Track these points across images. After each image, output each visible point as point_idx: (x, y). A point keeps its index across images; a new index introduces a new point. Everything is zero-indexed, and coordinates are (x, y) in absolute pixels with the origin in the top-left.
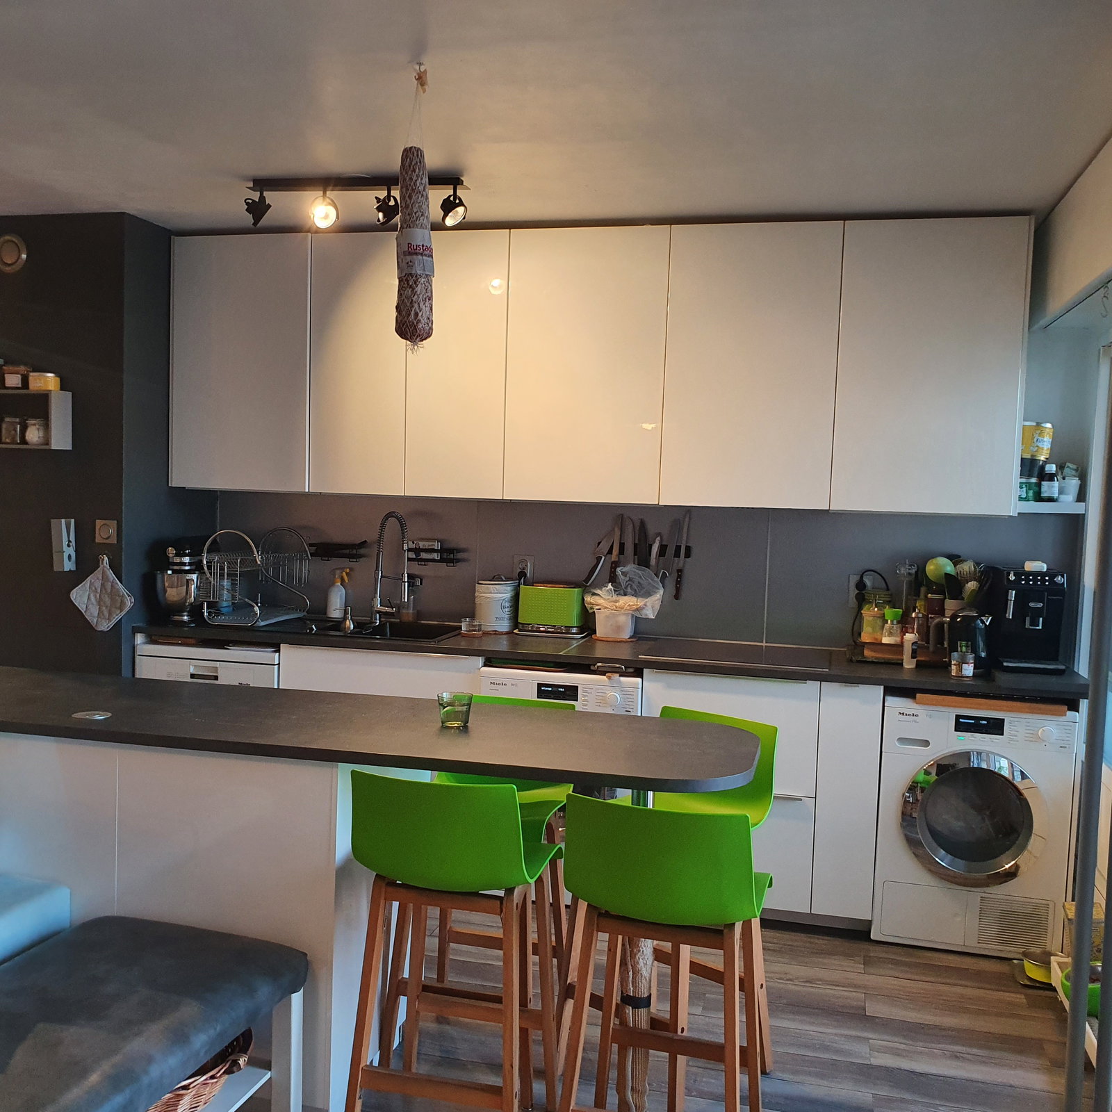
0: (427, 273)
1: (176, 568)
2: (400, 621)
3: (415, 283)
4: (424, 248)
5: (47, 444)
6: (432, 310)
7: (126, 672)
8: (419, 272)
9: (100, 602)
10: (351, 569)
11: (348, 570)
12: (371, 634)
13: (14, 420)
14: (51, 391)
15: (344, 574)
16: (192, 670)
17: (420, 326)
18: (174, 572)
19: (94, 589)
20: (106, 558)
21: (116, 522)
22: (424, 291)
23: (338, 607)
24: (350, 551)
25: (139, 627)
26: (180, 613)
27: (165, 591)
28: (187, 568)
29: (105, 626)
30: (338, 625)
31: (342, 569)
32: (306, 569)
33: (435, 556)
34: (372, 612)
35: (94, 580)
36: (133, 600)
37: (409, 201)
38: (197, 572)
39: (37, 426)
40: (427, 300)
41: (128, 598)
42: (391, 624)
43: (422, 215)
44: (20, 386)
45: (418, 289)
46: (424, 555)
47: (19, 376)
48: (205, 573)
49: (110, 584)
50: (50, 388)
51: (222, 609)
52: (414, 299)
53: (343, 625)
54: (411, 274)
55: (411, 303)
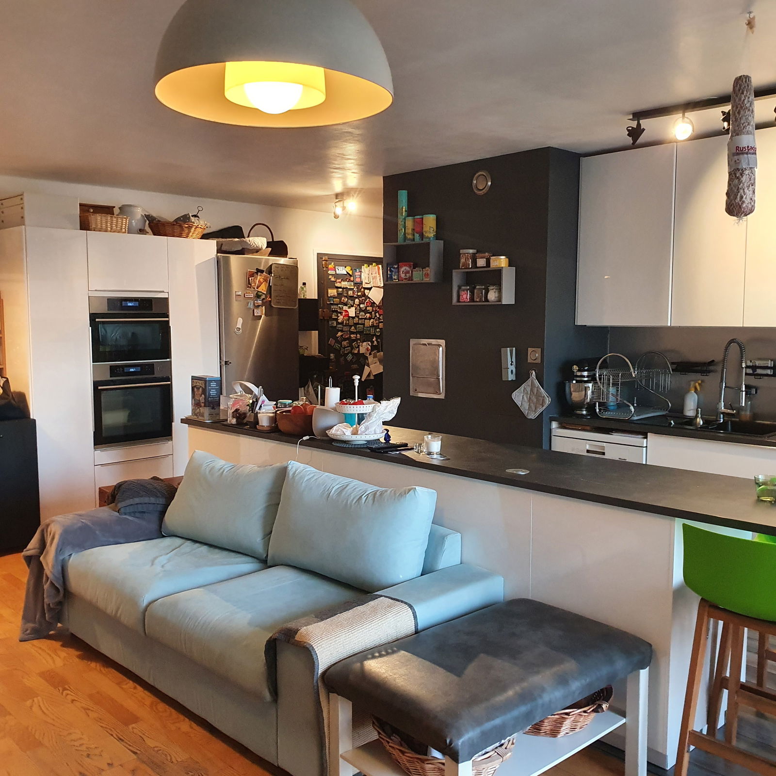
0: (751, 166)
1: (578, 379)
2: (740, 420)
3: (741, 175)
4: (749, 148)
5: (500, 301)
6: (754, 193)
7: (545, 446)
8: (744, 167)
9: (530, 400)
10: (702, 381)
11: (700, 382)
12: (716, 429)
13: (480, 287)
14: (502, 267)
15: (697, 384)
16: (588, 447)
17: (744, 205)
18: (577, 381)
19: (526, 392)
20: (534, 373)
21: (540, 349)
22: (748, 180)
23: (692, 408)
24: (703, 368)
25: (555, 417)
26: (581, 408)
27: (571, 394)
28: (586, 379)
29: (532, 416)
30: (691, 421)
31: (696, 381)
32: (668, 380)
33: (769, 372)
34: (717, 413)
35: (526, 386)
36: (550, 400)
37: (738, 116)
38: (592, 382)
39: (494, 290)
40: (751, 186)
41: (547, 398)
42: (732, 422)
43: (748, 124)
44: (485, 265)
45: (744, 179)
46: (759, 371)
47: (485, 259)
48: (597, 382)
49: (536, 389)
50: (502, 266)
51: (609, 407)
52: (740, 187)
53: (695, 422)
54: (738, 169)
55: (737, 190)
